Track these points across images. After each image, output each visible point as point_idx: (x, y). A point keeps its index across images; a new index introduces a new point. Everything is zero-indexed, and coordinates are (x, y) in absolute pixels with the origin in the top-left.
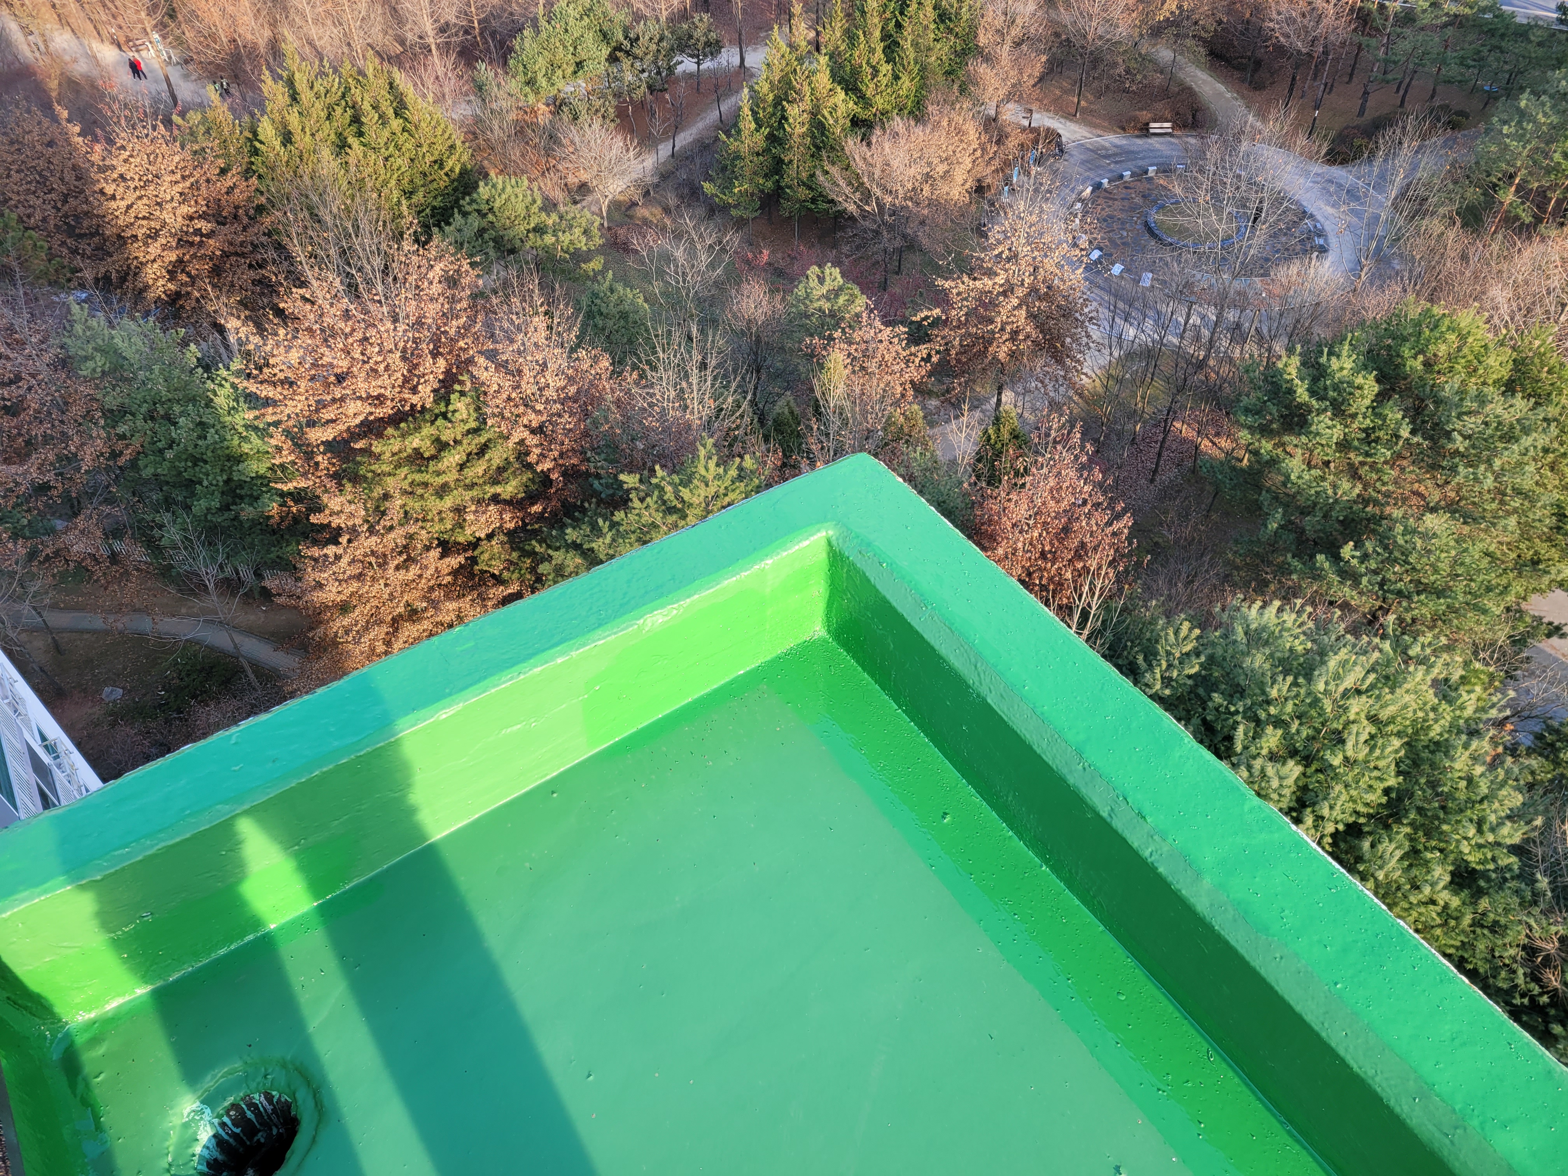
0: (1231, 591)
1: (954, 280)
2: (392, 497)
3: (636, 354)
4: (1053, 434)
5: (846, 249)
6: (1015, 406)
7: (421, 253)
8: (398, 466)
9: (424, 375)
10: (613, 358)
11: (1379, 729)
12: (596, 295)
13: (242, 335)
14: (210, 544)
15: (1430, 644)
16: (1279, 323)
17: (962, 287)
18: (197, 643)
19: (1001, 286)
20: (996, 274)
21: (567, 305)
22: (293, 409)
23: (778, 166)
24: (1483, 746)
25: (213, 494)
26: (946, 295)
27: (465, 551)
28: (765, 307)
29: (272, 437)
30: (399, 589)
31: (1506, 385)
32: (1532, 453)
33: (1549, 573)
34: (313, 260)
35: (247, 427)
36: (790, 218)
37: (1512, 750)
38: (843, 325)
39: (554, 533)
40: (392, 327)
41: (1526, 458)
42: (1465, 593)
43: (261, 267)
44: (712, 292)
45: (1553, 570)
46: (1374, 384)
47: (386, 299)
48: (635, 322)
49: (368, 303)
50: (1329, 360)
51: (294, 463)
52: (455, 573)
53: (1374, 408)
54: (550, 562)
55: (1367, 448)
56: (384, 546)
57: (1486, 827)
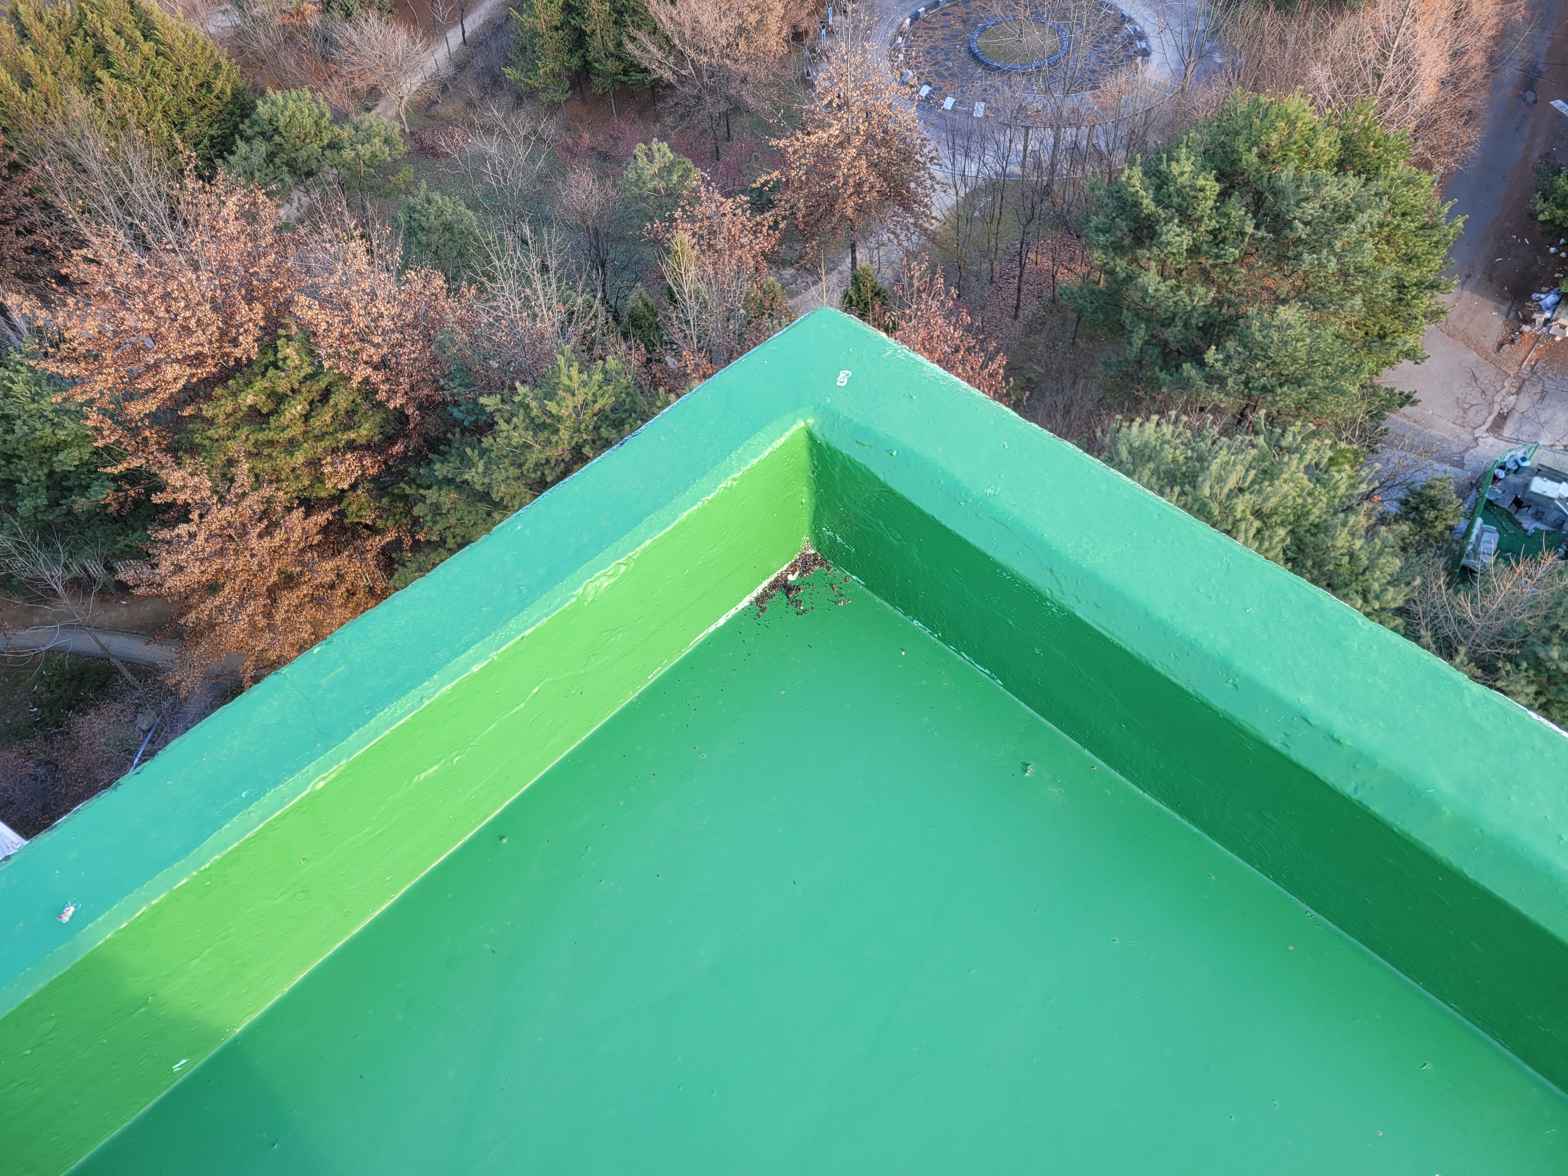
0: (1107, 414)
1: (787, 138)
2: (237, 461)
3: (470, 267)
4: (916, 283)
5: (669, 120)
6: (871, 262)
7: (207, 189)
8: (236, 427)
9: (242, 325)
10: (446, 275)
11: (1264, 522)
12: (412, 209)
13: (26, 311)
14: (47, 545)
15: (1299, 433)
16: (1116, 135)
17: (797, 144)
18: (60, 652)
19: (837, 137)
20: (830, 125)
21: (383, 224)
22: (103, 384)
23: (580, 39)
24: (1360, 520)
25: (36, 491)
26: (782, 155)
27: (330, 506)
28: (598, 197)
29: (87, 418)
30: (268, 558)
31: (1337, 165)
32: (1369, 230)
33: (1396, 345)
34: (87, 215)
35: (56, 411)
36: (604, 95)
37: (1383, 520)
38: (682, 203)
39: (422, 471)
40: (194, 276)
41: (1364, 235)
42: (1323, 378)
43: (30, 232)
44: (538, 188)
45: (1400, 342)
46: (1215, 183)
47: (180, 246)
48: (462, 233)
49: (161, 254)
50: (1169, 166)
51: (118, 442)
52: (325, 530)
53: (1217, 209)
54: (424, 502)
55: (1216, 250)
56: (241, 516)
57: (1370, 596)
